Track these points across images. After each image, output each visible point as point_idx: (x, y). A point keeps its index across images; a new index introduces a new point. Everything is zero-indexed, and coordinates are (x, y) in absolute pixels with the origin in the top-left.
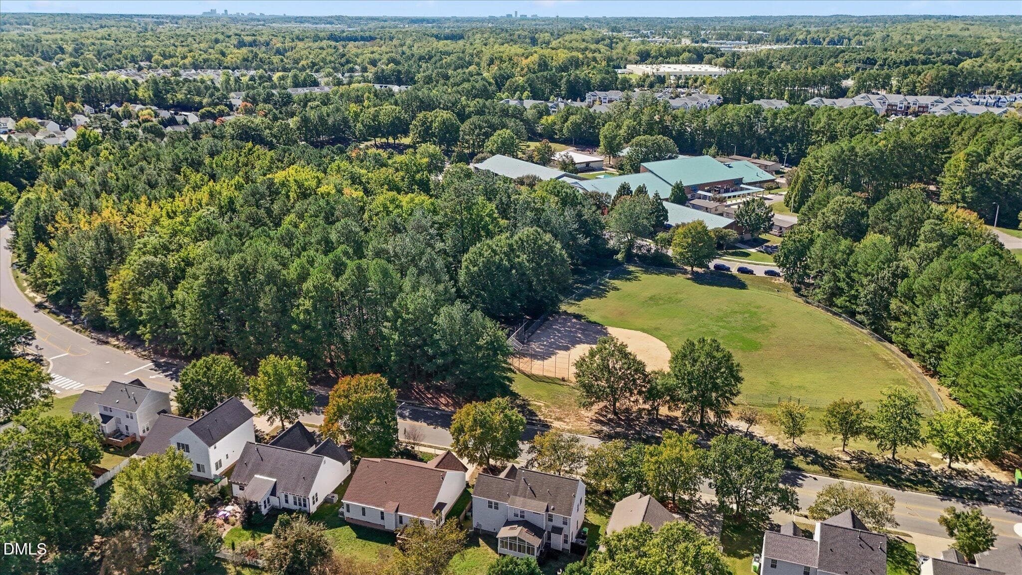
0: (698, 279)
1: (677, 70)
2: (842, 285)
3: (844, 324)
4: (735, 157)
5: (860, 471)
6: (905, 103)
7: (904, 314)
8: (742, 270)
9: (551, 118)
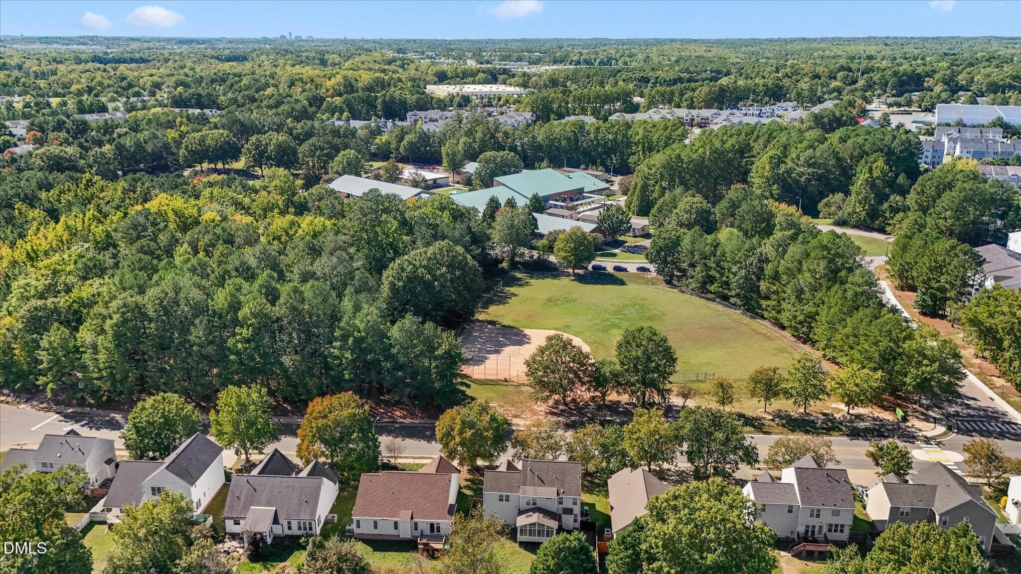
0: (581, 279)
1: (477, 90)
2: (712, 273)
3: (718, 308)
4: (565, 169)
5: (783, 426)
6: (690, 116)
7: (773, 293)
8: (617, 269)
9: (385, 138)
